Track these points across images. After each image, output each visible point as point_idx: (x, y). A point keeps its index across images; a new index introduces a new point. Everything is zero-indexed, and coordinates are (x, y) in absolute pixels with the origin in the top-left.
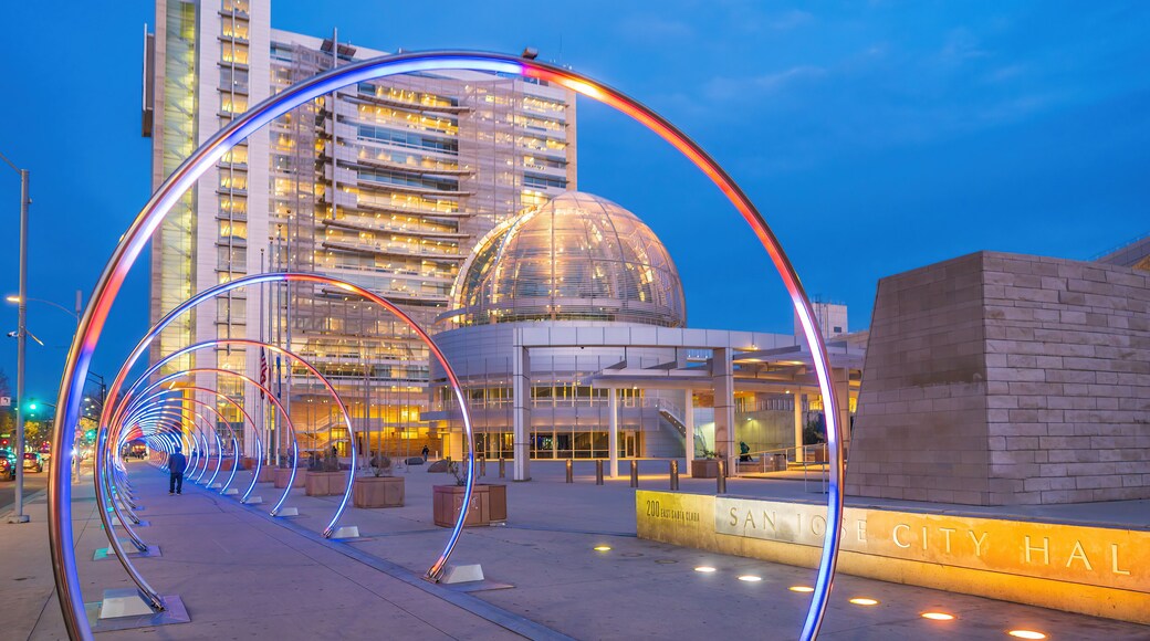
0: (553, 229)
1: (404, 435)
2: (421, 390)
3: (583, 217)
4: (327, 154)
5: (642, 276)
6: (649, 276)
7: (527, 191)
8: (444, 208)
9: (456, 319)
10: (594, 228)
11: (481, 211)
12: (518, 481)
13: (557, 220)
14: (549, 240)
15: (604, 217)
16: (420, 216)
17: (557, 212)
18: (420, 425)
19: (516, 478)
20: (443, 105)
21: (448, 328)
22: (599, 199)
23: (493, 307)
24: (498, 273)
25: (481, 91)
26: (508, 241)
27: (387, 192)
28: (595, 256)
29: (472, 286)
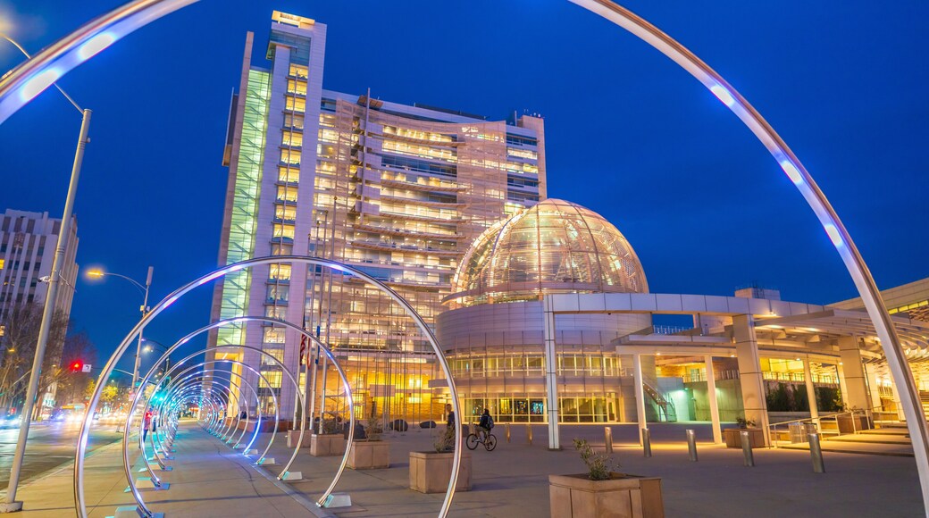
0: (538, 227)
1: (411, 400)
2: (425, 362)
3: (562, 217)
4: (358, 176)
5: (611, 265)
6: (616, 265)
7: (509, 203)
8: (446, 215)
9: (459, 300)
10: (571, 226)
11: (474, 218)
12: (554, 450)
13: (542, 220)
14: (535, 236)
15: (578, 217)
16: (427, 221)
17: (540, 214)
18: (425, 391)
19: (551, 446)
20: (447, 140)
21: (452, 308)
22: (573, 204)
23: (490, 290)
24: (494, 262)
25: (475, 131)
26: (501, 237)
27: (401, 202)
28: (573, 249)
29: (471, 272)
